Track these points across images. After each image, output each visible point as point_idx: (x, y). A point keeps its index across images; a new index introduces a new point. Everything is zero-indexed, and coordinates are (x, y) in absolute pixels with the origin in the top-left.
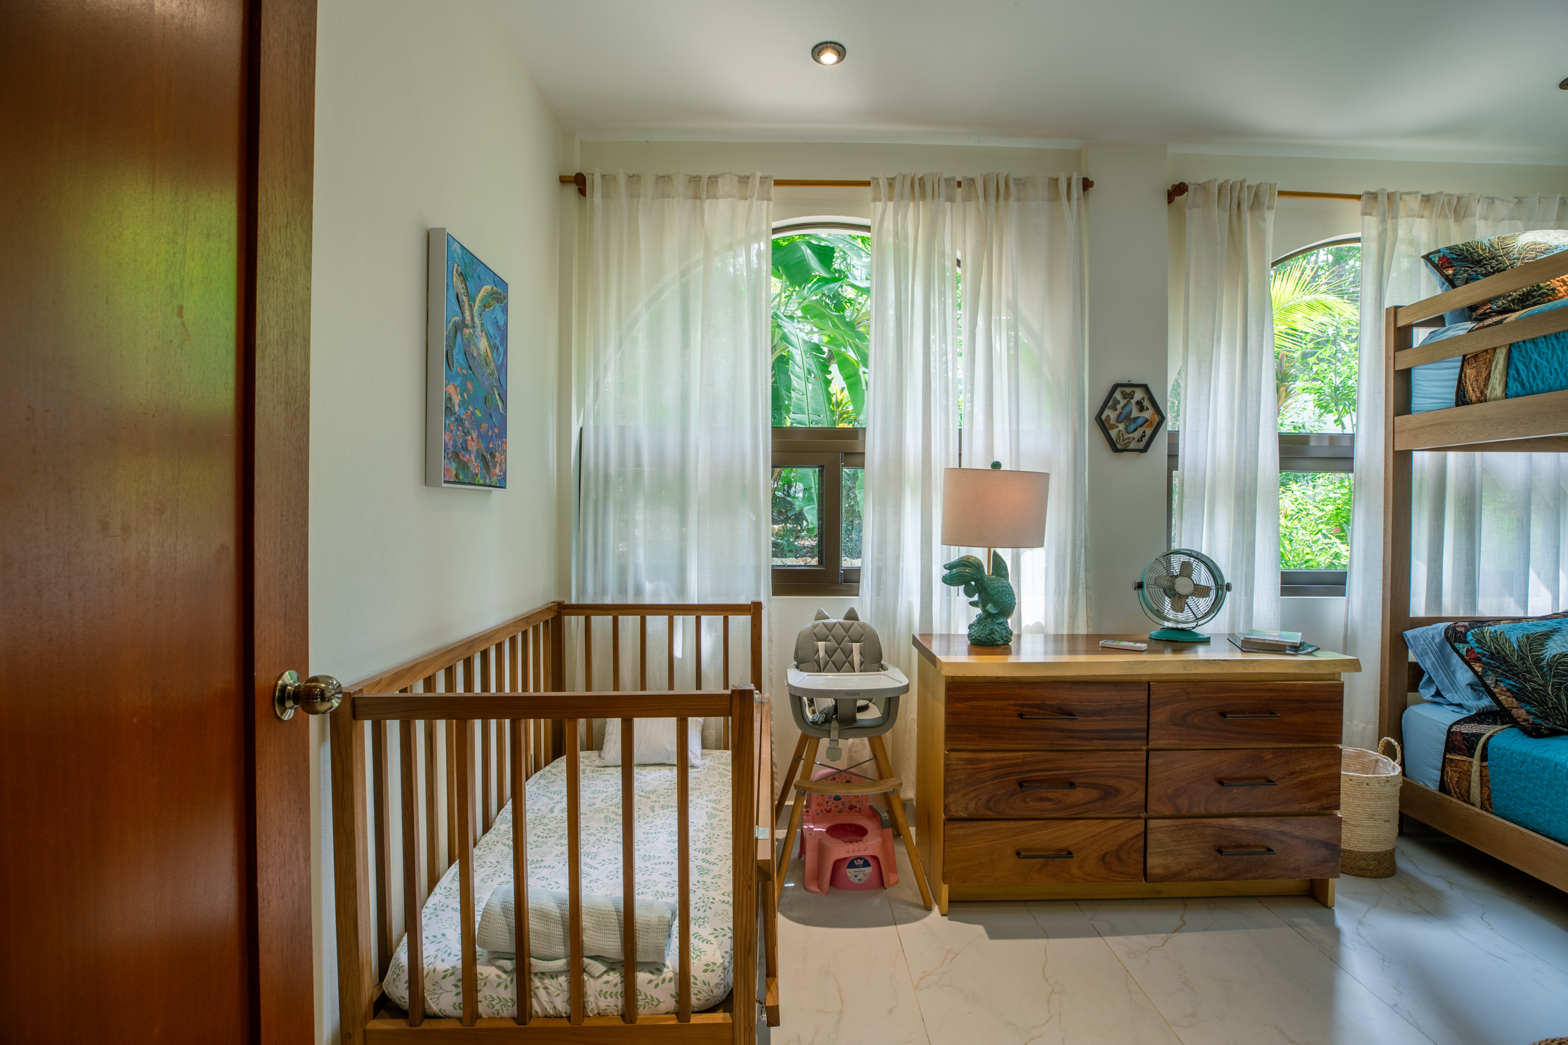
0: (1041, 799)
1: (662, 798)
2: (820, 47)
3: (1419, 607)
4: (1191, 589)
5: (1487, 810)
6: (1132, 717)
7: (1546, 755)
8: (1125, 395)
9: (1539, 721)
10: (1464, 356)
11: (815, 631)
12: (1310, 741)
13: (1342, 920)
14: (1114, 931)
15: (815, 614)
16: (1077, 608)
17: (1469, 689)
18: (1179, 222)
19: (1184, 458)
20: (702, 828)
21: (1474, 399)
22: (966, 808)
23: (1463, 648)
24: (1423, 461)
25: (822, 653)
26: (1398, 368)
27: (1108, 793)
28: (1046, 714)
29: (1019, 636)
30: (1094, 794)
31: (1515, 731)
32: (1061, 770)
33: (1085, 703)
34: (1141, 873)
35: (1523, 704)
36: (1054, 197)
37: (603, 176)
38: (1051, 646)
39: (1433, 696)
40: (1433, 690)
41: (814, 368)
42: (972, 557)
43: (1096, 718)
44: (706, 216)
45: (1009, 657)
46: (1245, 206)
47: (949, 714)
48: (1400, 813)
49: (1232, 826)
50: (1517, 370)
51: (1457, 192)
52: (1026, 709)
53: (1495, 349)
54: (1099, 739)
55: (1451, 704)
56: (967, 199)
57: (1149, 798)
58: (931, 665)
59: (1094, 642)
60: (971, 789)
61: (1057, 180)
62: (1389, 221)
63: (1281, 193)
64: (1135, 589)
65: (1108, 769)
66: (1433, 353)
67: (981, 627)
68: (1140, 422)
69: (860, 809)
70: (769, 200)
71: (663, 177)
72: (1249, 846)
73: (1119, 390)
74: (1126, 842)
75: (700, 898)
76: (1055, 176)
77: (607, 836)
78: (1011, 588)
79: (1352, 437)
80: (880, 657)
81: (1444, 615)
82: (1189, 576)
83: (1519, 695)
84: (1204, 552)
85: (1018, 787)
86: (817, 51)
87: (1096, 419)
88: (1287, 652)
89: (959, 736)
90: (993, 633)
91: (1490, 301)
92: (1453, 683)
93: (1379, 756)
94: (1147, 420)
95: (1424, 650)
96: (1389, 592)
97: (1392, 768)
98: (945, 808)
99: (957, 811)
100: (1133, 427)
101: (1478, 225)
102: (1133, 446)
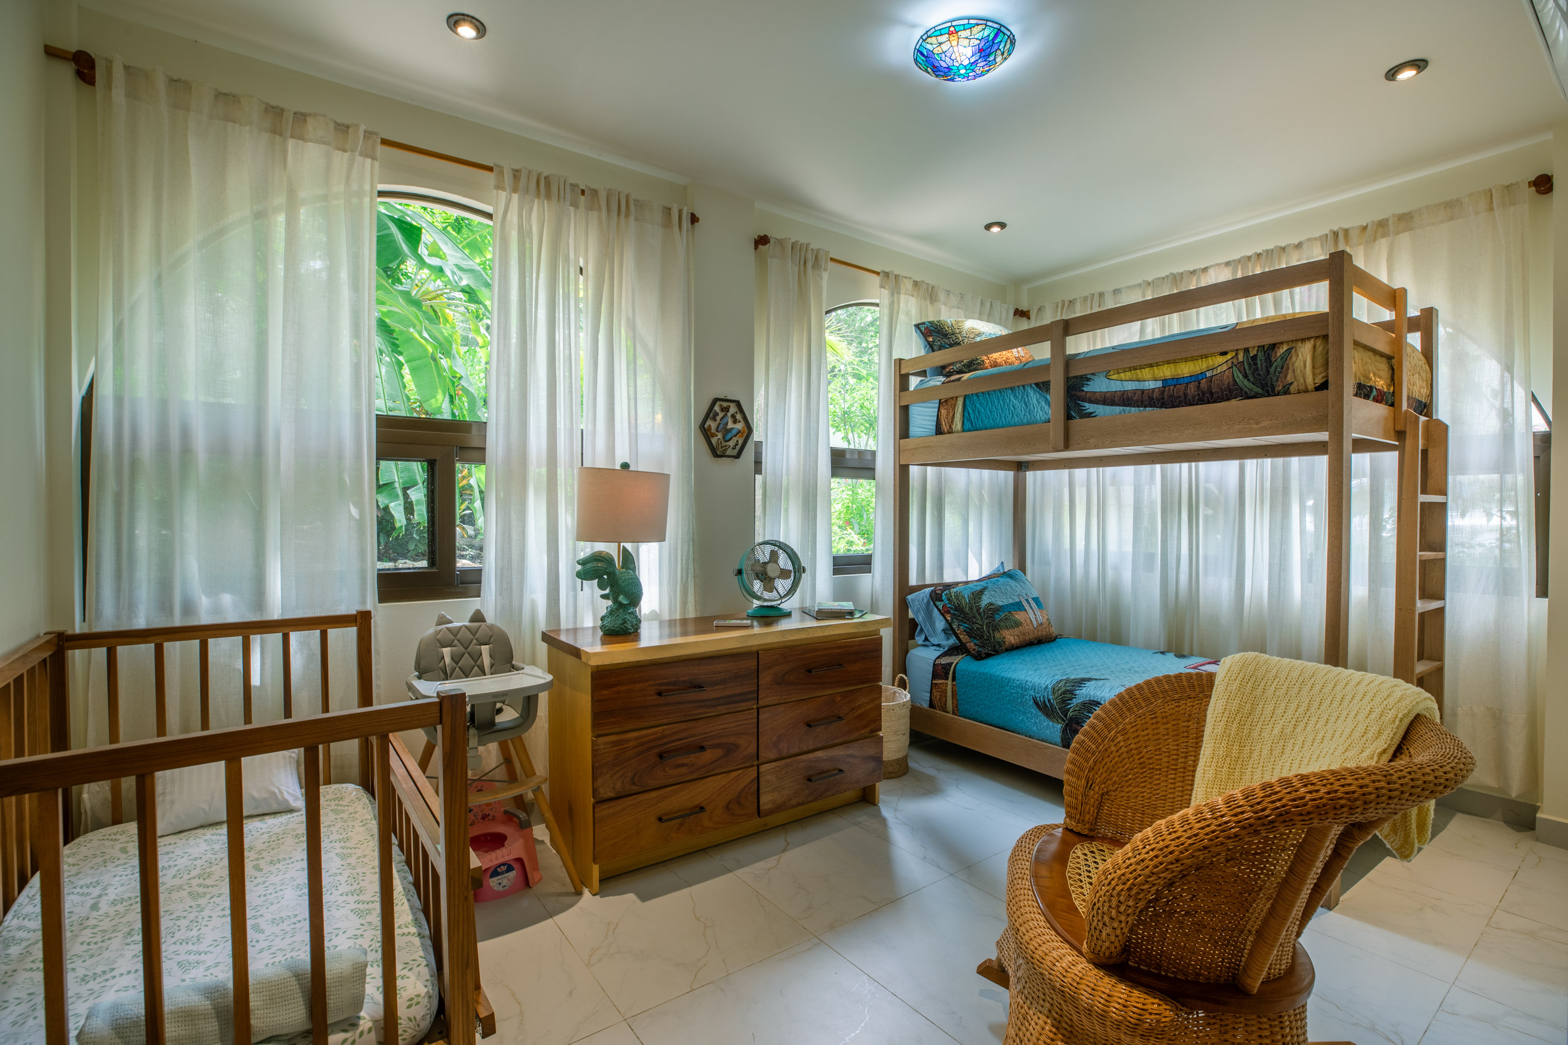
0: (678, 766)
1: (265, 854)
2: (456, 18)
3: (913, 581)
4: (778, 573)
5: (956, 715)
6: (746, 682)
7: (986, 671)
8: (723, 409)
9: (980, 649)
10: (940, 400)
11: (438, 637)
12: (864, 683)
13: (886, 812)
14: (741, 866)
15: (436, 619)
16: (687, 595)
17: (943, 634)
18: (762, 265)
19: (766, 463)
20: (339, 871)
21: (946, 430)
22: (614, 788)
23: (940, 605)
24: (914, 471)
25: (448, 660)
26: (902, 404)
27: (730, 749)
28: (680, 689)
30: (719, 752)
31: (969, 657)
32: (693, 737)
33: (710, 676)
34: (756, 811)
35: (972, 639)
36: (667, 224)
37: (127, 68)
38: (666, 631)
39: (923, 641)
40: (923, 637)
41: (383, 348)
42: (603, 552)
43: (720, 687)
44: (290, 158)
45: (637, 643)
46: (809, 264)
47: (594, 701)
49: (816, 758)
50: (969, 413)
51: (932, 283)
52: (663, 688)
53: (957, 397)
54: (722, 705)
55: (934, 645)
56: (590, 208)
57: (760, 747)
58: (571, 659)
59: (704, 623)
60: (618, 769)
61: (670, 209)
62: (895, 296)
63: (832, 259)
64: (736, 575)
65: (729, 730)
66: (923, 395)
67: (613, 618)
68: (734, 432)
69: (493, 816)
70: (374, 158)
71: (225, 94)
72: (828, 771)
73: (718, 403)
74: (744, 788)
75: (372, 940)
76: (668, 206)
77: (206, 913)
78: (637, 580)
79: (874, 453)
80: (511, 657)
81: (927, 583)
82: (775, 562)
83: (970, 633)
85: (658, 759)
86: (455, 20)
87: (700, 427)
88: (847, 617)
89: (605, 721)
90: (625, 622)
91: (952, 364)
92: (934, 630)
93: (896, 689)
94: (739, 432)
95: (918, 608)
96: (897, 568)
97: (905, 696)
98: (594, 791)
99: (606, 792)
100: (729, 436)
101: (943, 308)
102: (729, 452)
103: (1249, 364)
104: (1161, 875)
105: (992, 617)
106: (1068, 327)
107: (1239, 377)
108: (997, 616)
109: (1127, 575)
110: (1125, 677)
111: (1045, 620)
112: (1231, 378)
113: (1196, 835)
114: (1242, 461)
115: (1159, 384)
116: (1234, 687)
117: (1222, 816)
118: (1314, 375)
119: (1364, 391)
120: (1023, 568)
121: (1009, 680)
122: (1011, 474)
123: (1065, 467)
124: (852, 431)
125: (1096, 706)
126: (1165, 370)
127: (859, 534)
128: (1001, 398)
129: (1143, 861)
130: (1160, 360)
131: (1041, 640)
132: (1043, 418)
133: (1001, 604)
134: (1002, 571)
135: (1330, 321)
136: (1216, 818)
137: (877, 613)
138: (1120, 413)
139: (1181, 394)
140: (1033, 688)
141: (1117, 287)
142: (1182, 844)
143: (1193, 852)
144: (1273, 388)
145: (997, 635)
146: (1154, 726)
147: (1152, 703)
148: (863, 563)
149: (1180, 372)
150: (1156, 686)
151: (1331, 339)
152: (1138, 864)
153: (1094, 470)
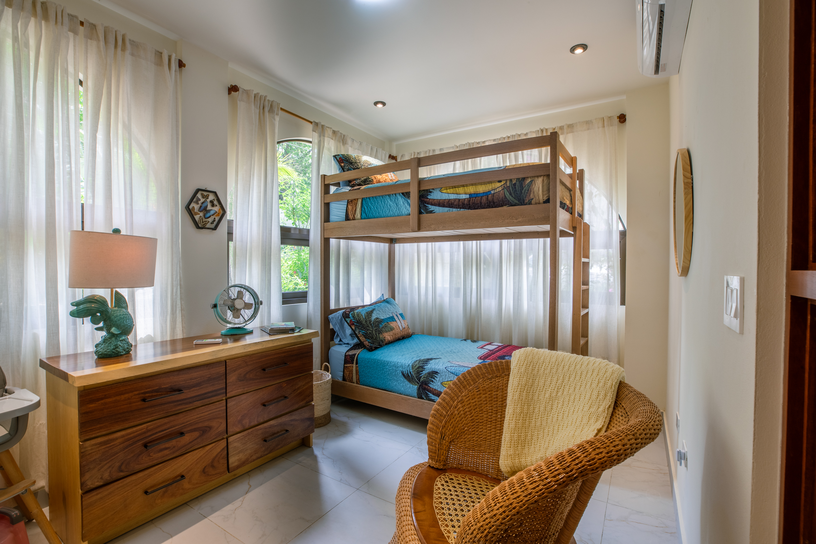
0: (161, 450)
3: (332, 306)
4: (243, 305)
5: (358, 384)
6: (217, 382)
7: (375, 358)
8: (203, 196)
9: (372, 345)
10: (348, 200)
12: (301, 373)
13: (317, 451)
14: (214, 510)
16: (176, 323)
17: (350, 337)
18: (233, 105)
19: (236, 235)
21: (351, 218)
22: (101, 478)
23: (348, 320)
24: (333, 241)
26: (325, 202)
27: (204, 431)
28: (162, 394)
29: (136, 346)
30: (196, 434)
31: (365, 350)
32: (174, 427)
33: (188, 382)
34: (226, 469)
35: (367, 339)
36: (159, 63)
39: (339, 342)
40: (339, 339)
42: (97, 295)
43: (196, 388)
45: (130, 362)
46: (267, 109)
47: (82, 414)
48: (331, 394)
49: (270, 425)
50: (365, 208)
51: (344, 133)
52: (147, 395)
53: (358, 199)
54: (198, 401)
55: (345, 344)
56: (89, 37)
57: (228, 426)
58: (62, 381)
59: (187, 342)
60: (105, 463)
61: (161, 53)
62: (322, 137)
63: (281, 109)
64: (212, 308)
65: (204, 417)
66: (338, 197)
67: (107, 345)
68: (212, 212)
72: (278, 432)
73: (200, 192)
74: (217, 455)
76: (160, 51)
78: (130, 315)
79: (308, 230)
81: (341, 307)
82: (242, 299)
83: (366, 336)
84: (247, 285)
85: (143, 448)
87: (186, 208)
88: (290, 332)
89: (92, 428)
91: (355, 180)
92: (345, 335)
93: (323, 372)
94: (216, 212)
95: (335, 323)
96: (323, 299)
97: (328, 376)
98: (82, 484)
99: (91, 484)
100: (208, 215)
101: (350, 148)
102: (208, 225)
103: (512, 188)
104: (507, 524)
105: (378, 326)
106: (420, 162)
107: (507, 194)
108: (380, 325)
109: (447, 300)
110: (449, 356)
111: (406, 326)
112: (503, 195)
113: (530, 494)
114: (501, 240)
115: (468, 196)
116: (523, 370)
117: (546, 478)
118: (543, 195)
119: (563, 205)
120: (393, 297)
121: (388, 363)
122: (387, 245)
123: (415, 242)
124: (298, 220)
125: (435, 374)
126: (470, 188)
127: (302, 278)
128: (383, 201)
129: (495, 515)
130: (468, 183)
131: (404, 337)
132: (406, 213)
133: (382, 318)
134: (383, 299)
135: (551, 167)
136: (542, 480)
137: (311, 329)
138: (447, 211)
139: (479, 202)
140: (402, 366)
141: (442, 148)
142: (521, 501)
143: (528, 506)
144: (524, 201)
145: (381, 336)
146: (478, 396)
147: (477, 382)
148: (302, 297)
149: (478, 190)
150: (478, 371)
151: (551, 177)
152: (492, 518)
153: (430, 244)
